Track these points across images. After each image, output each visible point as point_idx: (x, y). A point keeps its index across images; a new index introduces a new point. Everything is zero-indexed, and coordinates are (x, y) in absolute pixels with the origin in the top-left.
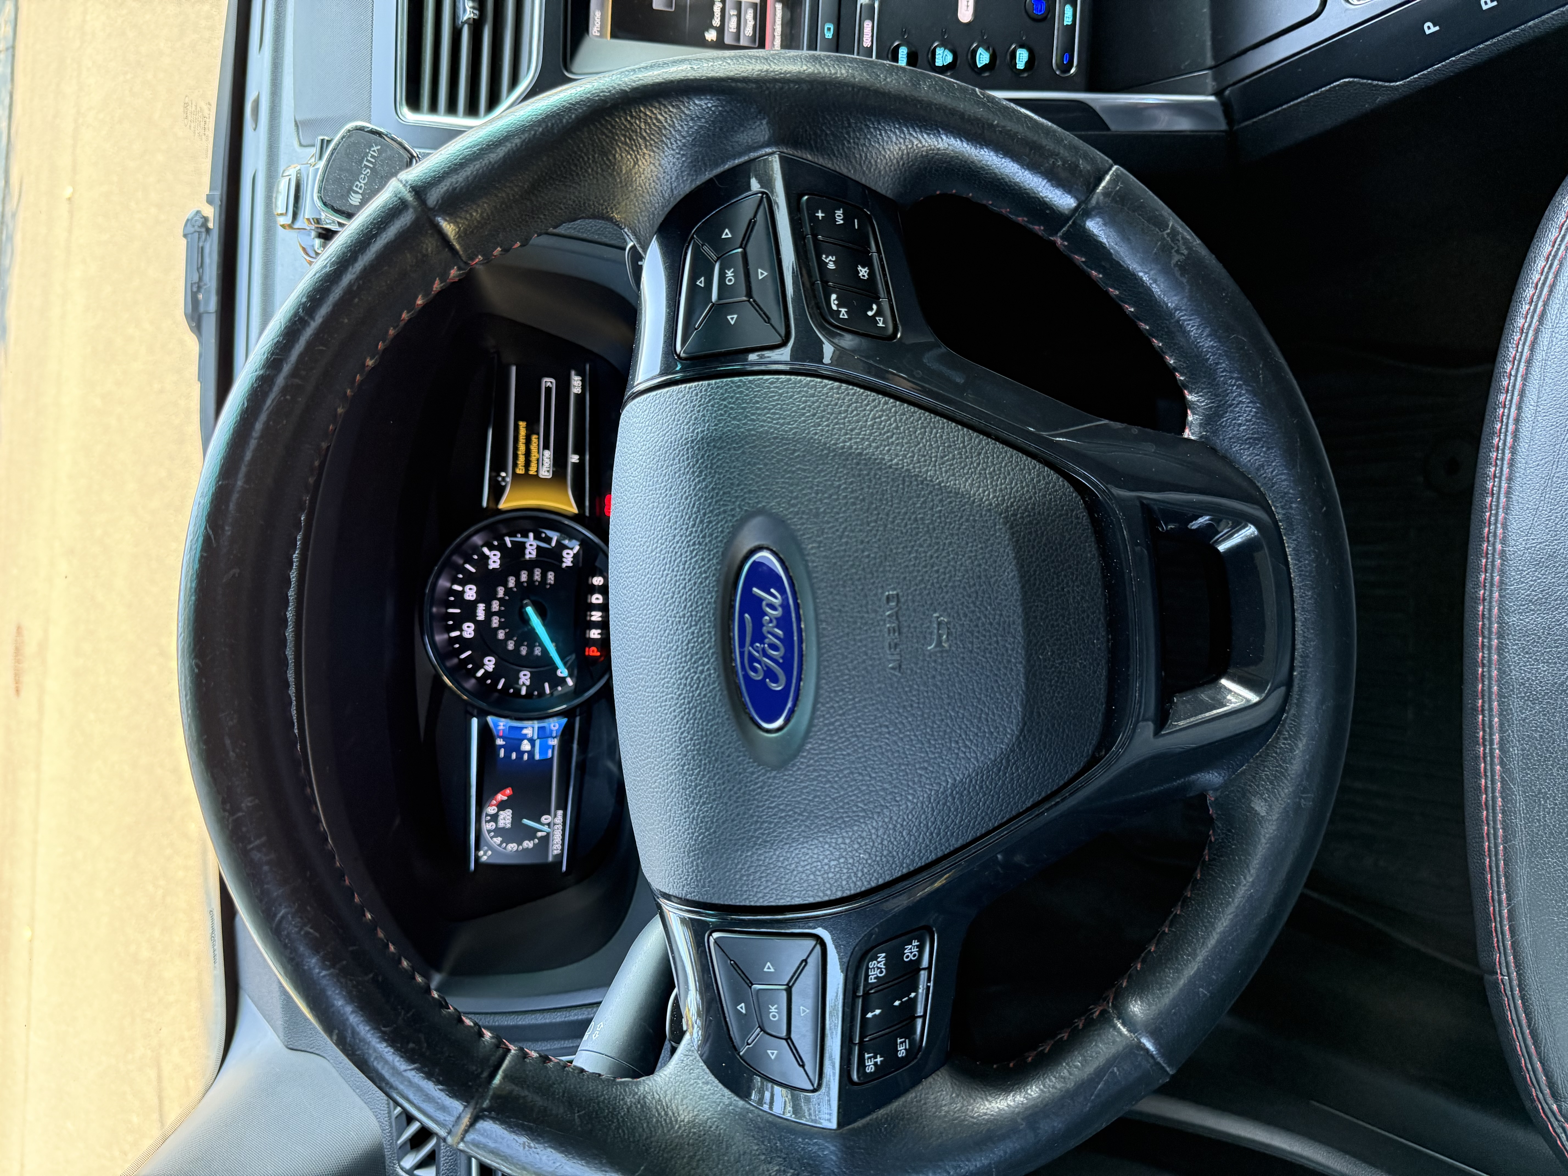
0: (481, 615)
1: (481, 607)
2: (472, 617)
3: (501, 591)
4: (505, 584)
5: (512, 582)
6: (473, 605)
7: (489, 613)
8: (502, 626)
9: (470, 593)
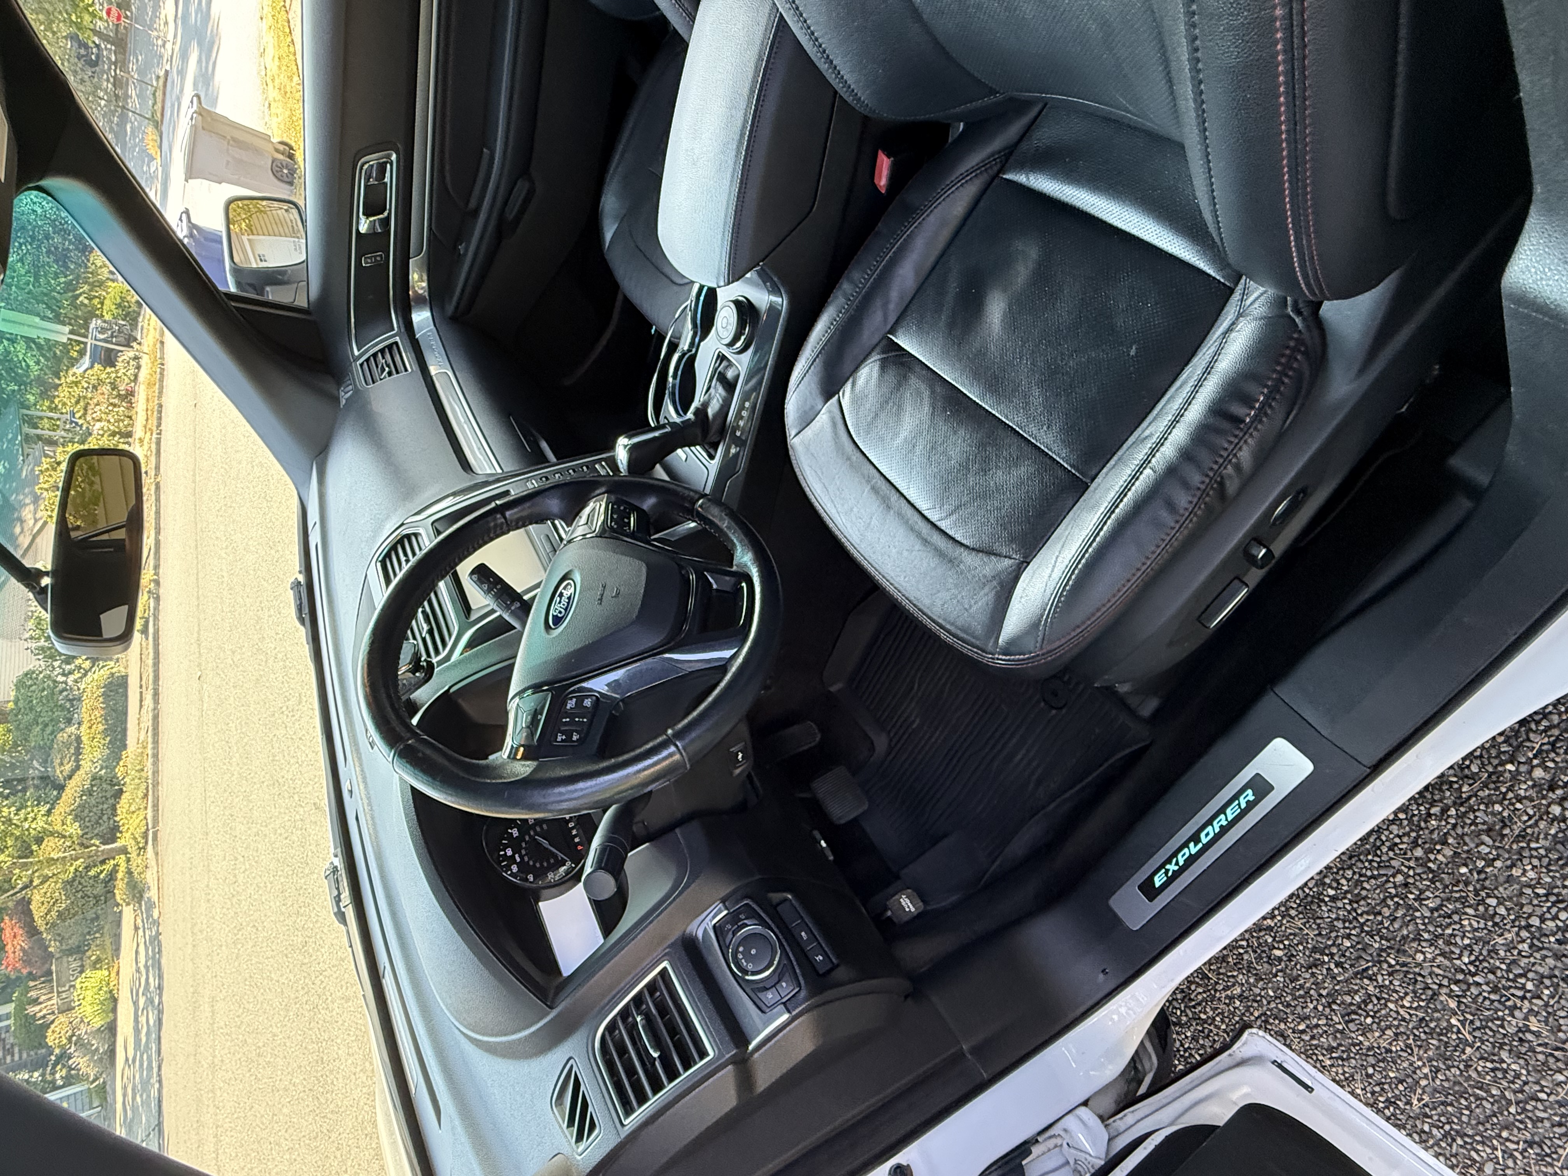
0: (518, 860)
1: (517, 856)
2: (515, 862)
3: (524, 845)
4: (524, 840)
5: (527, 838)
6: (513, 856)
7: (521, 857)
8: (530, 859)
9: (509, 852)
